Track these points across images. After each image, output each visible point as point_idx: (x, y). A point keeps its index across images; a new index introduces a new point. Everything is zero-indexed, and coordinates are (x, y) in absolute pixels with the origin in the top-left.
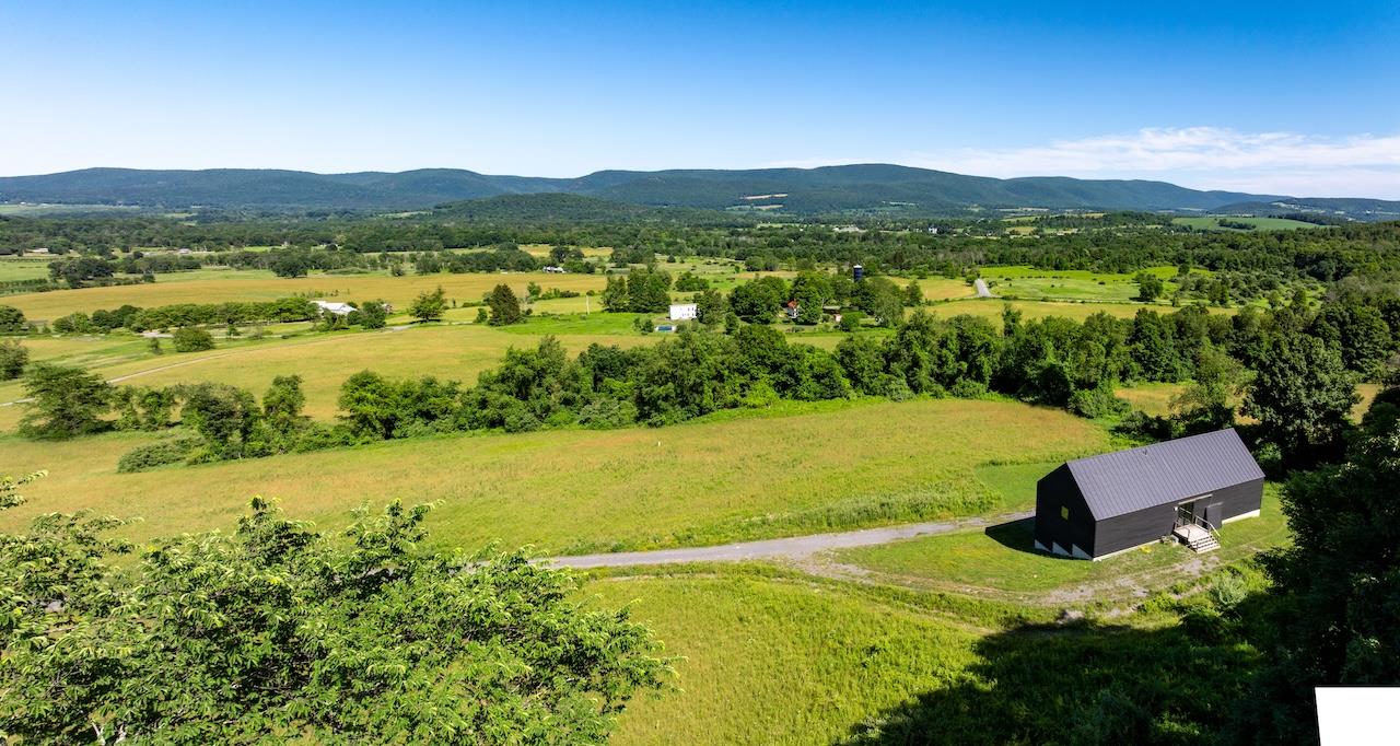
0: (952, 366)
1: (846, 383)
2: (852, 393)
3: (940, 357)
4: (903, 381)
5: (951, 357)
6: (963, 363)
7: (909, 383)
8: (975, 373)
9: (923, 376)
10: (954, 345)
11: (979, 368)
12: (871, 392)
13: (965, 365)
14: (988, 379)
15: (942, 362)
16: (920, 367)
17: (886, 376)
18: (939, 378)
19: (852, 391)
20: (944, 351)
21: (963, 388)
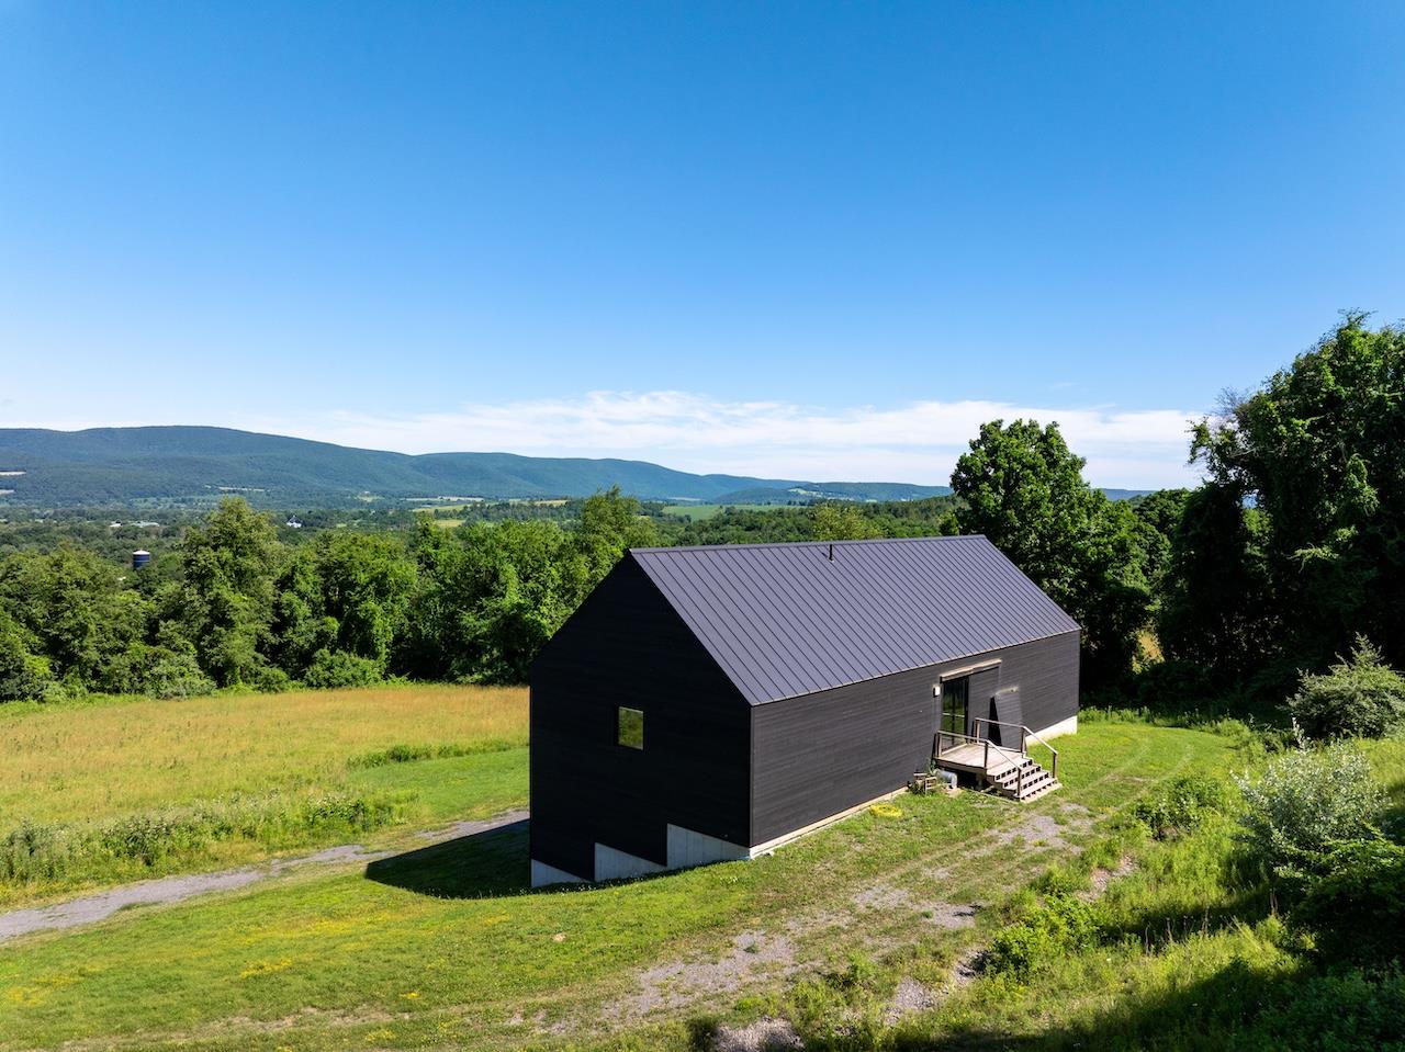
0: (303, 633)
1: (41, 665)
2: (54, 689)
3: (277, 607)
4: (190, 659)
5: (304, 609)
6: (330, 619)
7: (202, 661)
8: (357, 637)
9: (238, 646)
10: (309, 583)
11: (365, 624)
12: (104, 683)
13: (334, 624)
14: (384, 651)
15: (282, 622)
16: (229, 624)
17: (150, 650)
18: (276, 654)
19: (55, 686)
20: (287, 596)
21: (330, 668)
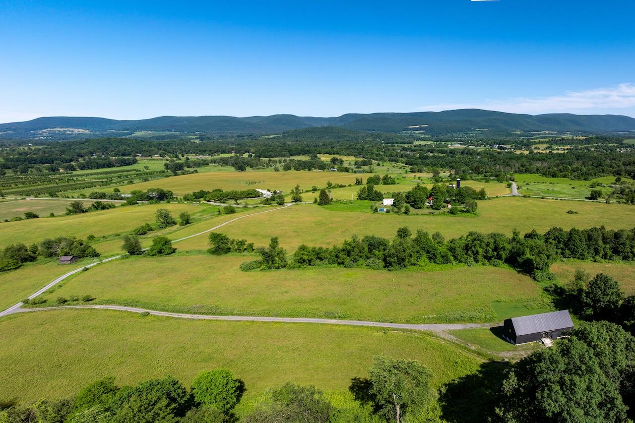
0: (490, 253)
1: (452, 258)
2: (454, 263)
3: (486, 250)
4: (472, 258)
5: (490, 250)
6: (495, 252)
7: (475, 259)
8: (499, 257)
9: (480, 257)
10: (492, 246)
11: (501, 255)
12: (461, 262)
14: (504, 259)
16: (479, 255)
17: (466, 256)
18: (485, 257)
20: (488, 248)
21: (494, 262)
